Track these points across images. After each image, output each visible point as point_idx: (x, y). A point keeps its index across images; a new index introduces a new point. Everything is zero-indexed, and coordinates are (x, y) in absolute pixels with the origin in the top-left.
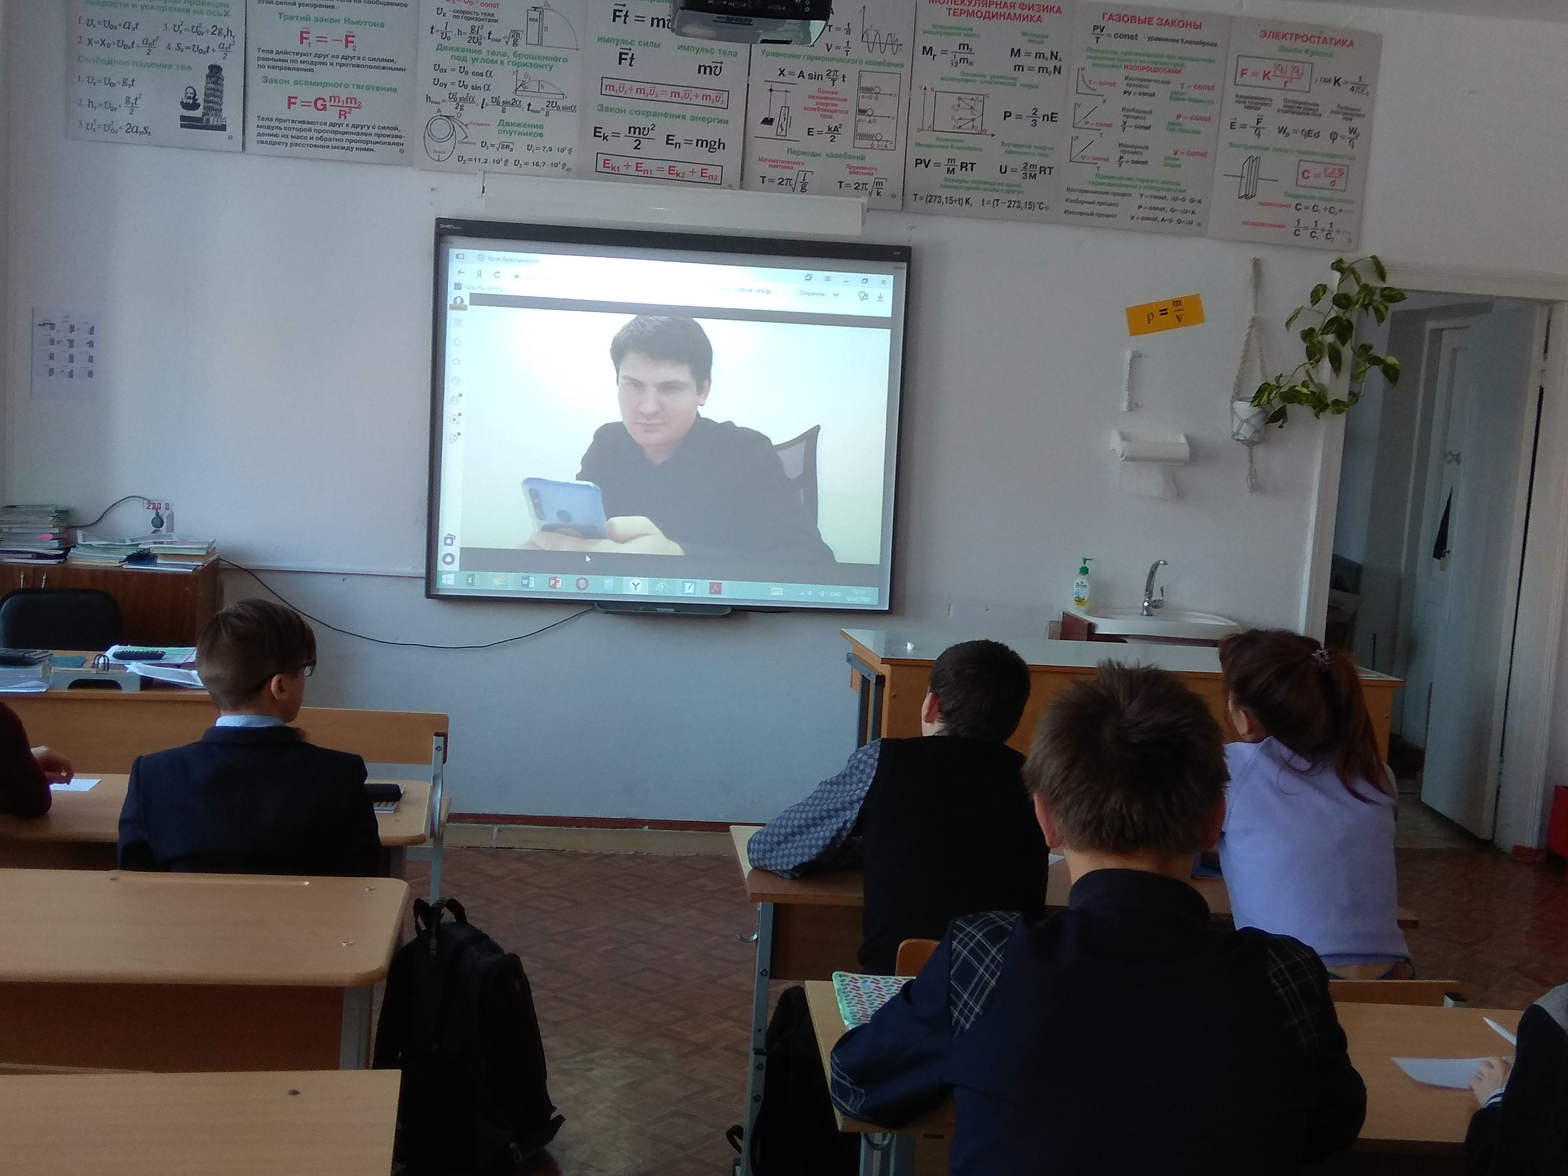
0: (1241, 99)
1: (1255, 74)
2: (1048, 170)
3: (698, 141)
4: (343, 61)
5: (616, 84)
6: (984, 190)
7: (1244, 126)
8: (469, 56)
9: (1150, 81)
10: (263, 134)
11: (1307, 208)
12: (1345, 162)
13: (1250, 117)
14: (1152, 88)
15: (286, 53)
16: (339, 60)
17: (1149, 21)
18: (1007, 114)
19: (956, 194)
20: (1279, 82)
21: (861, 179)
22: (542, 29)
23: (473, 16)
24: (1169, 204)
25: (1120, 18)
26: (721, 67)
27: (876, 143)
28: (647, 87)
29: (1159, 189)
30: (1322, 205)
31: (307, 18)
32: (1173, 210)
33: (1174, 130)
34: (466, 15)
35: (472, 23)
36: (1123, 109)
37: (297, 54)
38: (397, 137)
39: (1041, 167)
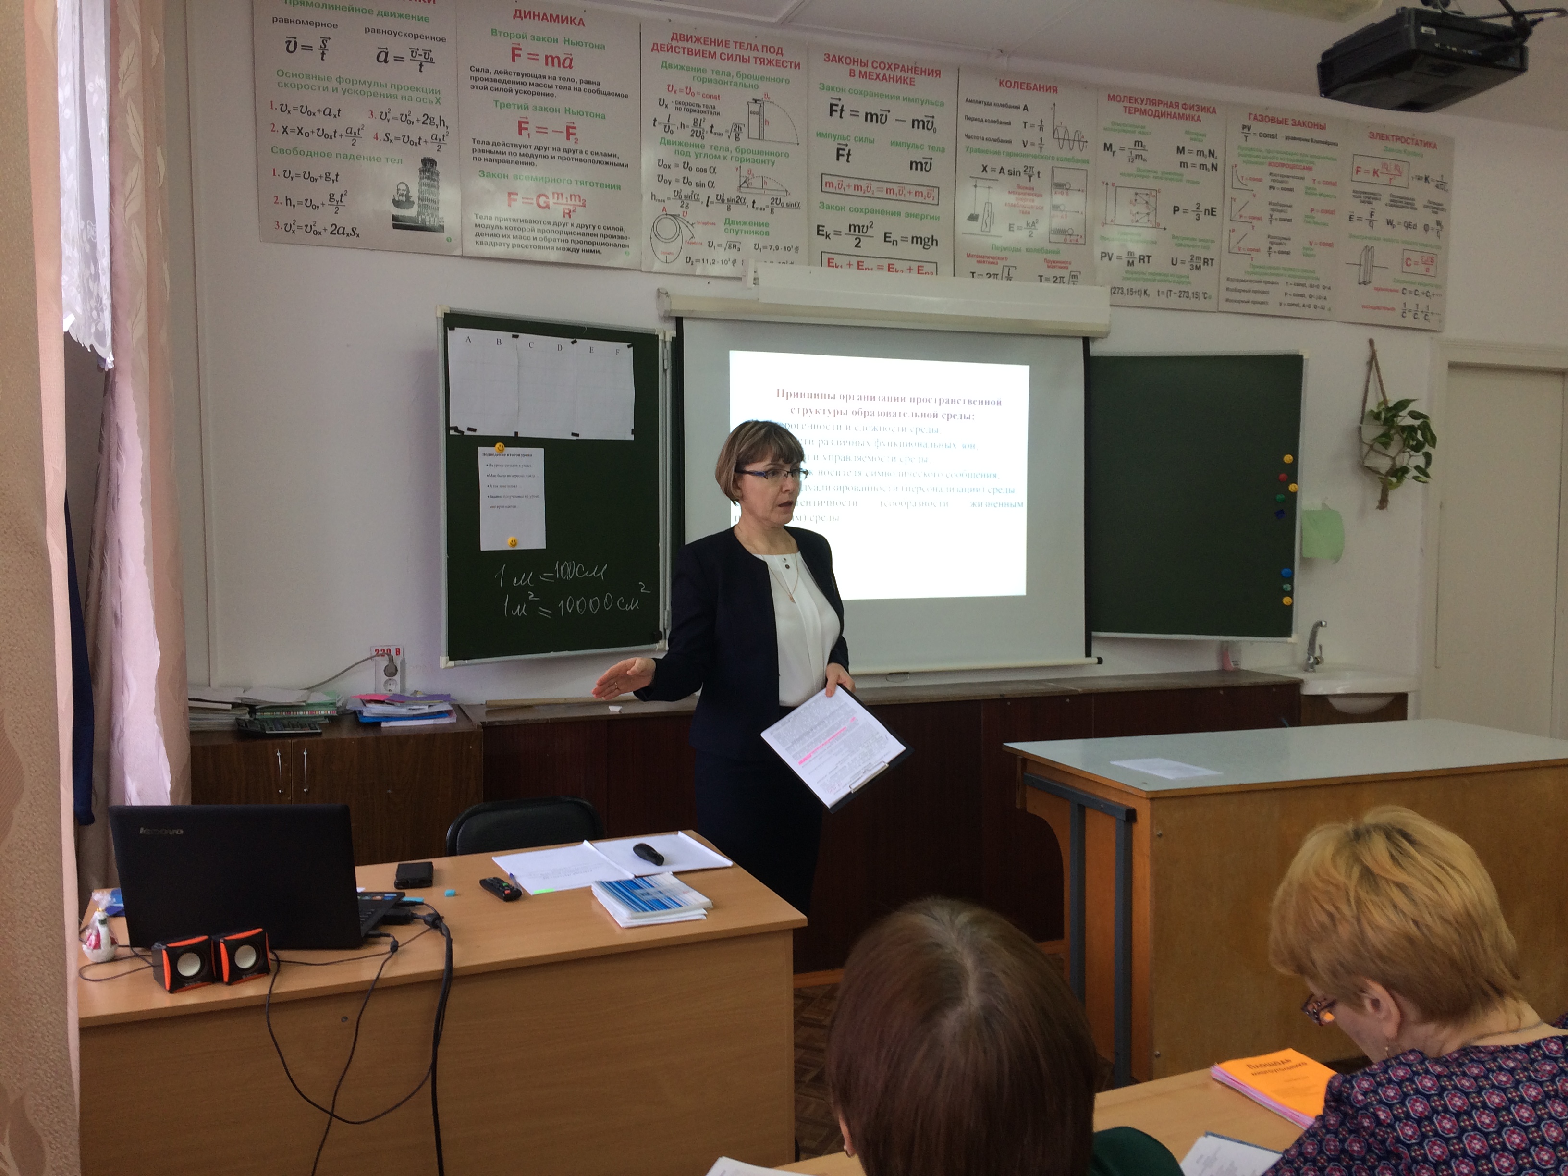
0: (1357, 194)
1: (1367, 172)
2: (1210, 262)
3: (913, 238)
4: (566, 155)
5: (835, 180)
6: (1159, 281)
7: (1360, 219)
8: (693, 150)
9: (1288, 177)
10: (482, 234)
11: (1410, 292)
12: (1434, 251)
13: (1363, 210)
14: (1292, 183)
15: (504, 144)
16: (561, 154)
17: (1284, 122)
18: (1176, 209)
19: (1137, 286)
20: (1384, 179)
21: (1059, 272)
22: (763, 122)
23: (695, 108)
24: (1307, 291)
25: (1263, 119)
26: (931, 164)
27: (1068, 237)
28: (863, 184)
29: (1300, 277)
30: (1421, 289)
31: (526, 107)
32: (1311, 297)
33: (1309, 222)
34: (688, 107)
35: (695, 115)
36: (1270, 203)
37: (516, 146)
38: (622, 238)
39: (1205, 259)
